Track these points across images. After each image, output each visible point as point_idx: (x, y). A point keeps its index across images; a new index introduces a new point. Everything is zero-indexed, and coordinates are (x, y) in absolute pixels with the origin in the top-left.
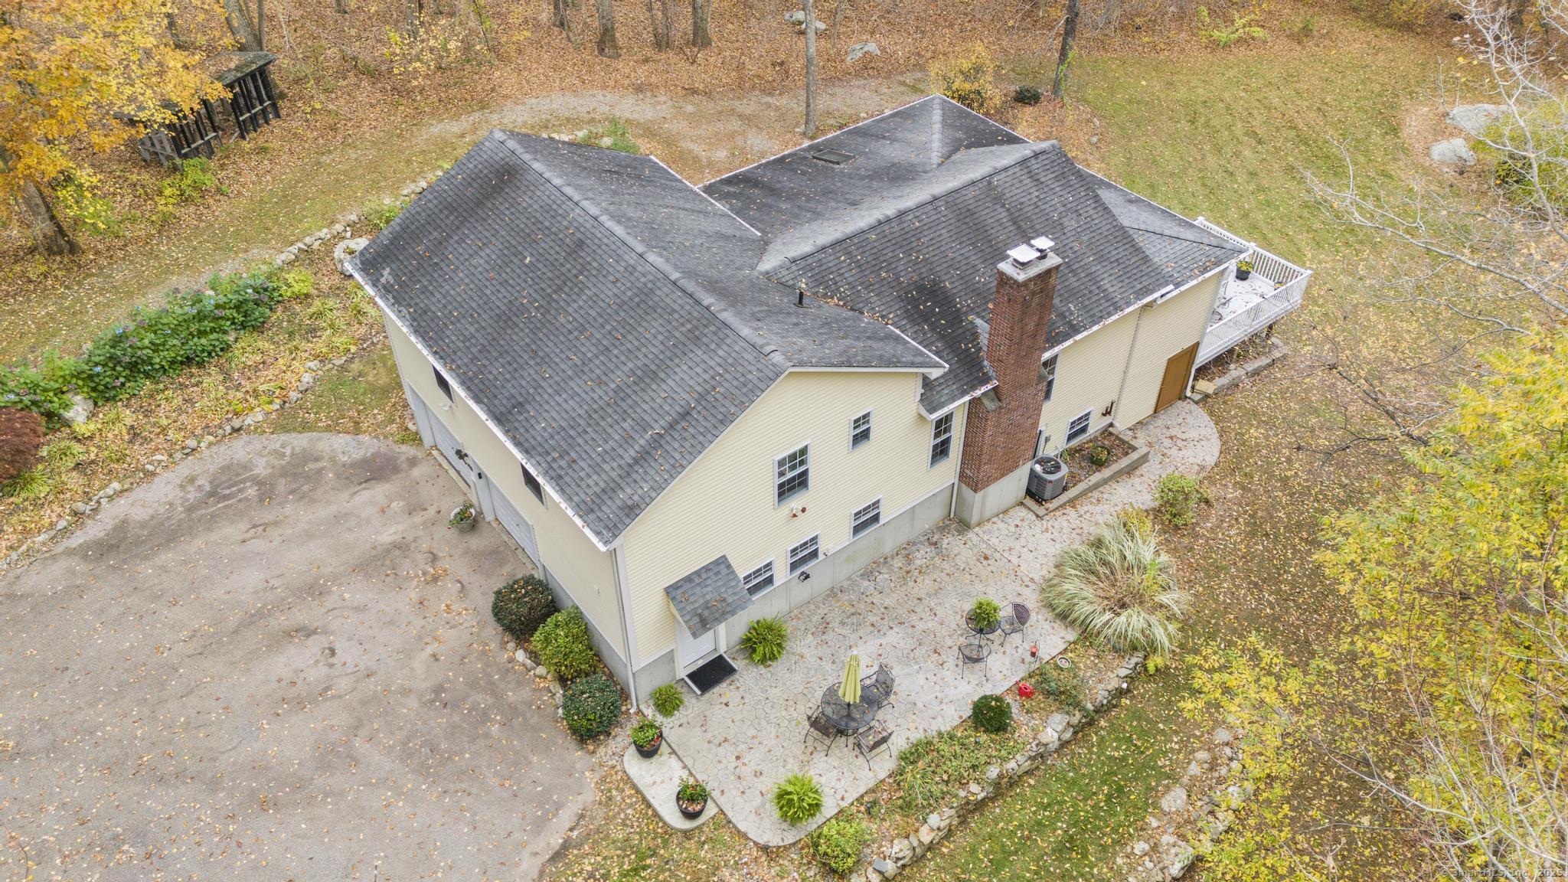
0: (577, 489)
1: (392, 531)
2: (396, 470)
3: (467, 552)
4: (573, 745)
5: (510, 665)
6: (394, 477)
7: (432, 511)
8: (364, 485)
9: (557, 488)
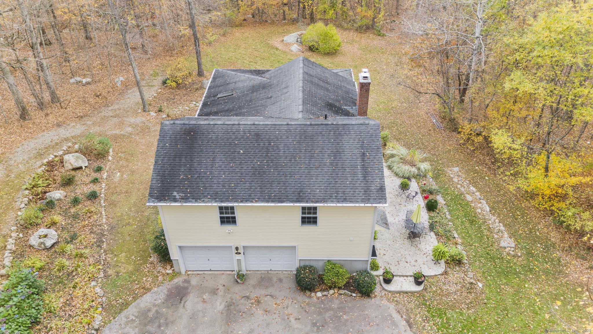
0: (356, 198)
1: (219, 304)
2: (186, 288)
3: (254, 287)
4: (369, 300)
5: (320, 300)
6: (189, 291)
7: (220, 287)
8: (182, 302)
9: (349, 202)
